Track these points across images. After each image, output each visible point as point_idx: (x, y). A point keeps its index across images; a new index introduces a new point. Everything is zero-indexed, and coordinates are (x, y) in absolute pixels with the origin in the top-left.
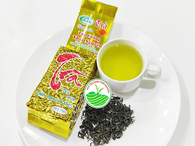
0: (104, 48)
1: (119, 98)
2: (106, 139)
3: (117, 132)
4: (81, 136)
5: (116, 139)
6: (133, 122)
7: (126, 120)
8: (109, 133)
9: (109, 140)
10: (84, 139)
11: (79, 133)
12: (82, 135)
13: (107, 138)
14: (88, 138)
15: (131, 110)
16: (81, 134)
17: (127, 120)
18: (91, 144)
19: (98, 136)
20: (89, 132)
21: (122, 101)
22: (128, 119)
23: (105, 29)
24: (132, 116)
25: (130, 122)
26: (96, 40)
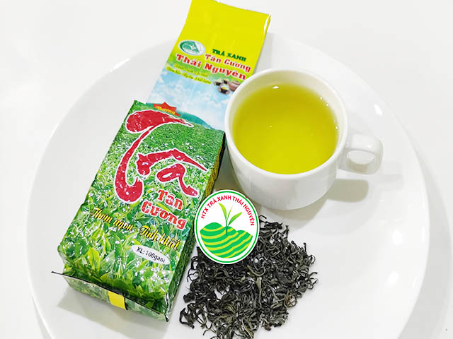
3: (274, 310)
4: (187, 321)
6: (312, 285)
8: (255, 313)
9: (255, 330)
11: (182, 313)
13: (250, 324)
14: (204, 326)
15: (309, 255)
16: (186, 315)
17: (299, 280)
19: (229, 320)
20: (205, 310)
21: (287, 232)
22: (302, 278)
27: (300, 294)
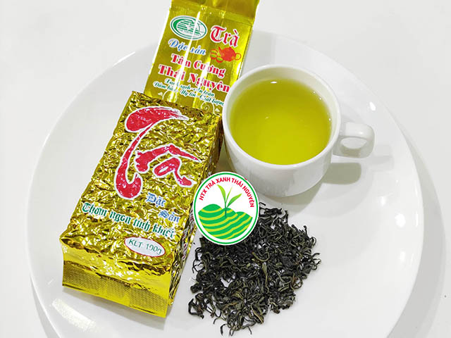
0: (234, 92)
1: (279, 212)
2: (258, 312)
3: (281, 293)
4: (195, 312)
5: (281, 310)
6: (316, 265)
7: (300, 263)
8: (263, 298)
9: (265, 314)
10: (203, 317)
11: (191, 304)
12: (197, 309)
13: (259, 309)
14: (213, 314)
15: (310, 237)
16: (195, 305)
17: (302, 262)
18: (221, 327)
19: (238, 307)
20: (213, 298)
21: (286, 216)
22: (305, 260)
23: (233, 45)
24: (314, 251)
25: (309, 267)
26: (215, 74)
27: (305, 276)
